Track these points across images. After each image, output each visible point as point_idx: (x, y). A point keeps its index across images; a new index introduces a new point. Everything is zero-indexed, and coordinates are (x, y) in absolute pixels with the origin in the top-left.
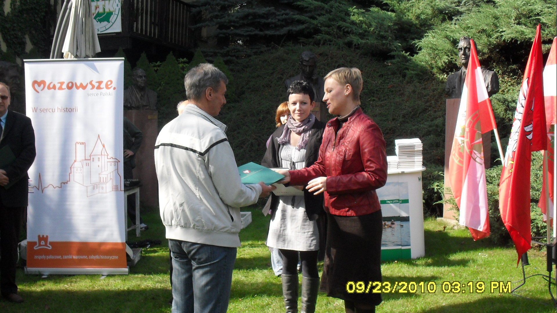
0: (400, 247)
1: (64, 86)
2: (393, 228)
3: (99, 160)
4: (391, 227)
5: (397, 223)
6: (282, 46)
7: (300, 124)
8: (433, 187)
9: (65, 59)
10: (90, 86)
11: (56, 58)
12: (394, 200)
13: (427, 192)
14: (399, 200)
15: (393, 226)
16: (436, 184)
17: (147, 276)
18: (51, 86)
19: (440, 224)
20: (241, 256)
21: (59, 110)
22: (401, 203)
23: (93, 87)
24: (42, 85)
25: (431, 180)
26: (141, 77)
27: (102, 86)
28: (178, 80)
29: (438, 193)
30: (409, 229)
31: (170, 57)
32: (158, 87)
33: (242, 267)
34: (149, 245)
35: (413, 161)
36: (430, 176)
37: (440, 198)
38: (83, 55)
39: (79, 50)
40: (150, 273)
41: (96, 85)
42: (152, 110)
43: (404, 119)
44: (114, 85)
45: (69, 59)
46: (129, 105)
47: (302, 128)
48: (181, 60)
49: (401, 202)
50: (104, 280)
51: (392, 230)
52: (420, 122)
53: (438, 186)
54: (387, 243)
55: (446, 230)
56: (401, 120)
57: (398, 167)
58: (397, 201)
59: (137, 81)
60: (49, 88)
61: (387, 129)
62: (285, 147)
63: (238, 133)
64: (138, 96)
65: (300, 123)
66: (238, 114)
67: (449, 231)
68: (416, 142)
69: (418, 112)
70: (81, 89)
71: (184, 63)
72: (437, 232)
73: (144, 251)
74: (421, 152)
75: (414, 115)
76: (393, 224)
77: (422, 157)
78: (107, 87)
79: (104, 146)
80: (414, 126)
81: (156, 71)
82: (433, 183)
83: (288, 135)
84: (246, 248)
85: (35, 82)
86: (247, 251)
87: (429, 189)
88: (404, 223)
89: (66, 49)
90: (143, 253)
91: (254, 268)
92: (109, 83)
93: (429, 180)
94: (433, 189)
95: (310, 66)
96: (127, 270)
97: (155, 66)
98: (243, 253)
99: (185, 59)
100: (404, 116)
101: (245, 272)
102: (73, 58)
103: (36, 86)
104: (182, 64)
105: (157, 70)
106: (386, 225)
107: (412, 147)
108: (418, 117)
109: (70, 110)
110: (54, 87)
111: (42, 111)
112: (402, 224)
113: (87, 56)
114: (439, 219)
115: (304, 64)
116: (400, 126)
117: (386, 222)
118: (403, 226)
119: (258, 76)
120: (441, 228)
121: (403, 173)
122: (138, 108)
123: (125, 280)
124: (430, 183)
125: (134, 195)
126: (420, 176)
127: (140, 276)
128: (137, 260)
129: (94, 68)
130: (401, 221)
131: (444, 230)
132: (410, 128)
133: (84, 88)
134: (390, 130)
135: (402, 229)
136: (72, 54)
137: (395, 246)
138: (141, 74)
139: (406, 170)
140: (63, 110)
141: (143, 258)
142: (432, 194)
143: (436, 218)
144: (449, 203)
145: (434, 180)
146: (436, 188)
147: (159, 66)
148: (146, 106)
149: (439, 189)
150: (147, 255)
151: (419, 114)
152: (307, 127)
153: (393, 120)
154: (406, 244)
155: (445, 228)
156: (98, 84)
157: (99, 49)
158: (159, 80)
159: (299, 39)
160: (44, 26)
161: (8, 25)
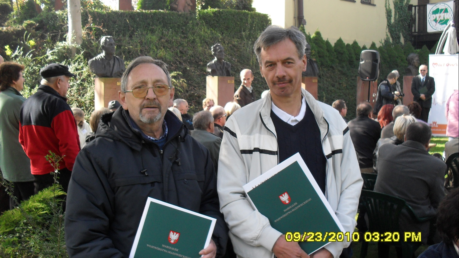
160: (409, 27)
161: (393, 29)
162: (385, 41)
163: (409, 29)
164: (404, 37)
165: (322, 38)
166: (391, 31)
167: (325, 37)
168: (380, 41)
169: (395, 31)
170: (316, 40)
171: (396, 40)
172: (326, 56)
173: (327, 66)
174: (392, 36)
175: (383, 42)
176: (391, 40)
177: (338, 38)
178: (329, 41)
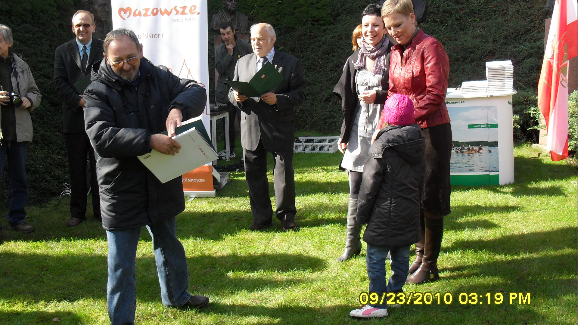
0: (487, 173)
2: (481, 153)
4: (478, 152)
5: (485, 149)
7: (373, 49)
8: (529, 112)
10: (174, 12)
12: (482, 124)
13: (523, 118)
14: (487, 124)
15: (481, 151)
16: (533, 109)
17: (233, 199)
18: (137, 13)
19: (535, 151)
20: (328, 180)
21: (145, 36)
22: (489, 128)
23: (178, 12)
24: (128, 12)
25: (527, 104)
26: (231, 1)
27: (185, 12)
29: (534, 118)
30: (497, 154)
32: (251, 11)
33: (327, 190)
34: (238, 169)
35: (503, 84)
36: (527, 101)
37: (537, 123)
40: (236, 196)
41: (181, 10)
42: (243, 34)
43: (505, 41)
47: (375, 54)
49: (489, 126)
50: (191, 203)
51: (480, 156)
52: (523, 43)
53: (534, 111)
54: (474, 168)
55: (540, 158)
56: (502, 42)
57: (488, 90)
58: (486, 126)
59: (228, 5)
60: (134, 15)
61: (486, 52)
62: (360, 72)
63: (333, 56)
64: (228, 19)
65: (374, 47)
66: (333, 37)
67: (544, 158)
68: (508, 65)
69: (521, 33)
70: (165, 15)
72: (530, 158)
73: (232, 175)
74: (512, 75)
75: (517, 36)
76: (480, 149)
77: (512, 80)
78: (191, 12)
79: (189, 71)
80: (515, 47)
82: (529, 108)
83: (364, 60)
84: (333, 173)
85: (121, 10)
86: (334, 175)
87: (525, 114)
88: (491, 149)
90: (231, 176)
91: (338, 192)
92: (193, 8)
93: (526, 105)
94: (530, 114)
96: (213, 192)
98: (330, 177)
100: (505, 37)
101: (330, 196)
103: (122, 13)
106: (474, 150)
107: (503, 69)
108: (521, 38)
109: (156, 36)
110: (140, 14)
112: (490, 150)
114: (534, 145)
116: (501, 48)
117: (474, 147)
118: (491, 151)
120: (536, 155)
121: (492, 97)
123: (211, 203)
124: (526, 108)
125: (224, 119)
126: (511, 100)
127: (226, 199)
128: (224, 183)
130: (489, 146)
131: (539, 157)
132: (511, 51)
133: (169, 13)
134: (489, 52)
135: (490, 154)
137: (483, 171)
139: (495, 94)
140: (149, 37)
141: (230, 182)
142: (529, 120)
143: (531, 144)
144: (544, 128)
145: (531, 104)
146: (532, 112)
148: (237, 30)
149: (536, 114)
150: (235, 178)
151: (522, 35)
152: (380, 52)
153: (494, 41)
154: (494, 169)
155: (539, 154)
158: (252, 3)
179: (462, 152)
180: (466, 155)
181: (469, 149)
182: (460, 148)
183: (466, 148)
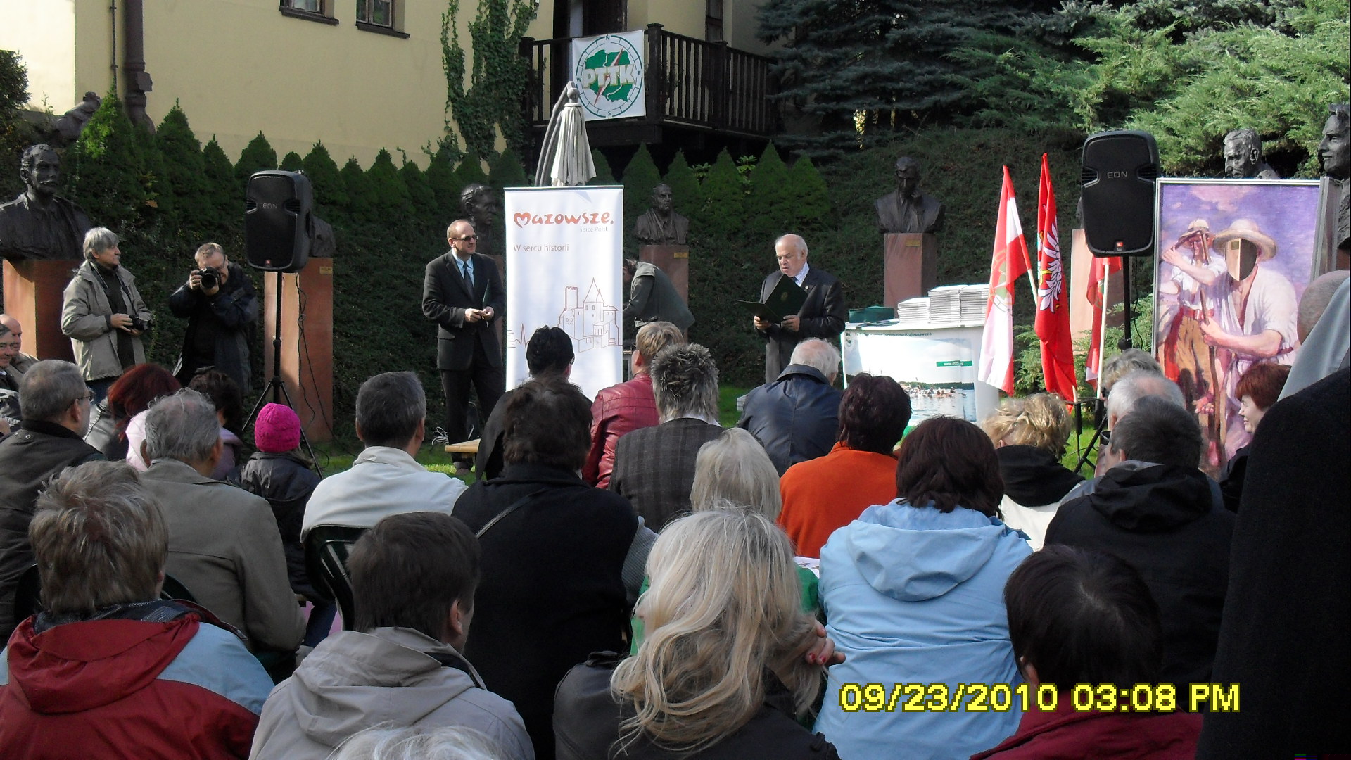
1: (552, 220)
2: (954, 398)
3: (593, 309)
4: (950, 396)
5: (958, 391)
6: (921, 132)
9: (553, 187)
10: (583, 220)
11: (543, 186)
12: (953, 362)
14: (959, 362)
15: (953, 395)
18: (537, 219)
21: (546, 248)
22: (961, 366)
23: (587, 220)
24: (526, 219)
26: (664, 196)
27: (597, 220)
28: (734, 193)
30: (974, 399)
31: (724, 156)
32: (702, 206)
35: (979, 311)
38: (575, 182)
39: (570, 176)
41: (591, 218)
42: (680, 245)
44: (611, 218)
45: (558, 187)
46: (646, 238)
48: (745, 159)
49: (961, 364)
51: (952, 400)
58: (957, 363)
59: (659, 203)
60: (534, 222)
64: (659, 223)
70: (572, 223)
71: (750, 163)
76: (952, 391)
78: (603, 220)
79: (599, 292)
81: (701, 179)
85: (517, 215)
88: (967, 392)
89: (555, 174)
92: (606, 216)
95: (908, 179)
97: (701, 171)
99: (752, 157)
102: (562, 185)
103: (519, 219)
104: (747, 166)
105: (704, 177)
106: (945, 394)
109: (559, 248)
110: (540, 221)
111: (526, 249)
112: (964, 393)
113: (579, 183)
115: (900, 175)
117: (944, 390)
118: (965, 395)
119: (875, 184)
121: (963, 327)
122: (659, 241)
129: (587, 197)
130: (963, 389)
133: (576, 221)
136: (562, 180)
138: (664, 193)
139: (967, 324)
140: (551, 248)
147: (706, 170)
148: (671, 238)
156: (592, 217)
157: (593, 174)
158: (704, 194)
159: (953, 118)
160: (523, 108)
161: (469, 111)
162: (442, 146)
163: (523, 112)
164: (506, 136)
165: (190, 135)
166: (461, 117)
167: (202, 130)
168: (426, 148)
169: (476, 117)
170: (167, 139)
171: (480, 145)
172: (202, 192)
173: (205, 223)
174: (465, 134)
175: (435, 149)
176: (462, 146)
177: (254, 135)
178: (220, 145)
179: (931, 397)
180: (935, 399)
181: (938, 393)
182: (928, 391)
183: (935, 391)
